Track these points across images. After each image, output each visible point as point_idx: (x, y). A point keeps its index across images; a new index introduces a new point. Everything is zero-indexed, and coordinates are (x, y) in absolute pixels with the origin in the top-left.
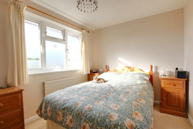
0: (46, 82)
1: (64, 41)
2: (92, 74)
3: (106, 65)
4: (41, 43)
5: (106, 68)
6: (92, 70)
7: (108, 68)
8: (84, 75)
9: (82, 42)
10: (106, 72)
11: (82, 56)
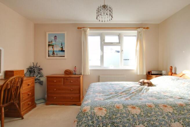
0: (100, 76)
1: (119, 43)
2: (151, 75)
3: (171, 67)
4: (101, 49)
5: (171, 70)
6: (151, 71)
7: (175, 71)
8: (138, 75)
9: (137, 41)
10: (169, 75)
11: (137, 56)
